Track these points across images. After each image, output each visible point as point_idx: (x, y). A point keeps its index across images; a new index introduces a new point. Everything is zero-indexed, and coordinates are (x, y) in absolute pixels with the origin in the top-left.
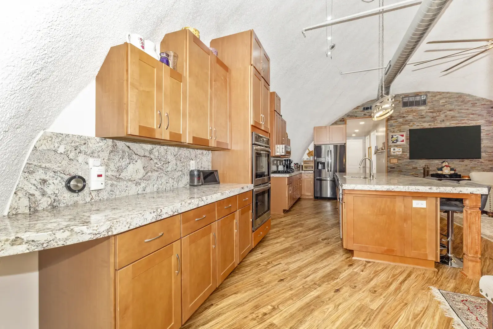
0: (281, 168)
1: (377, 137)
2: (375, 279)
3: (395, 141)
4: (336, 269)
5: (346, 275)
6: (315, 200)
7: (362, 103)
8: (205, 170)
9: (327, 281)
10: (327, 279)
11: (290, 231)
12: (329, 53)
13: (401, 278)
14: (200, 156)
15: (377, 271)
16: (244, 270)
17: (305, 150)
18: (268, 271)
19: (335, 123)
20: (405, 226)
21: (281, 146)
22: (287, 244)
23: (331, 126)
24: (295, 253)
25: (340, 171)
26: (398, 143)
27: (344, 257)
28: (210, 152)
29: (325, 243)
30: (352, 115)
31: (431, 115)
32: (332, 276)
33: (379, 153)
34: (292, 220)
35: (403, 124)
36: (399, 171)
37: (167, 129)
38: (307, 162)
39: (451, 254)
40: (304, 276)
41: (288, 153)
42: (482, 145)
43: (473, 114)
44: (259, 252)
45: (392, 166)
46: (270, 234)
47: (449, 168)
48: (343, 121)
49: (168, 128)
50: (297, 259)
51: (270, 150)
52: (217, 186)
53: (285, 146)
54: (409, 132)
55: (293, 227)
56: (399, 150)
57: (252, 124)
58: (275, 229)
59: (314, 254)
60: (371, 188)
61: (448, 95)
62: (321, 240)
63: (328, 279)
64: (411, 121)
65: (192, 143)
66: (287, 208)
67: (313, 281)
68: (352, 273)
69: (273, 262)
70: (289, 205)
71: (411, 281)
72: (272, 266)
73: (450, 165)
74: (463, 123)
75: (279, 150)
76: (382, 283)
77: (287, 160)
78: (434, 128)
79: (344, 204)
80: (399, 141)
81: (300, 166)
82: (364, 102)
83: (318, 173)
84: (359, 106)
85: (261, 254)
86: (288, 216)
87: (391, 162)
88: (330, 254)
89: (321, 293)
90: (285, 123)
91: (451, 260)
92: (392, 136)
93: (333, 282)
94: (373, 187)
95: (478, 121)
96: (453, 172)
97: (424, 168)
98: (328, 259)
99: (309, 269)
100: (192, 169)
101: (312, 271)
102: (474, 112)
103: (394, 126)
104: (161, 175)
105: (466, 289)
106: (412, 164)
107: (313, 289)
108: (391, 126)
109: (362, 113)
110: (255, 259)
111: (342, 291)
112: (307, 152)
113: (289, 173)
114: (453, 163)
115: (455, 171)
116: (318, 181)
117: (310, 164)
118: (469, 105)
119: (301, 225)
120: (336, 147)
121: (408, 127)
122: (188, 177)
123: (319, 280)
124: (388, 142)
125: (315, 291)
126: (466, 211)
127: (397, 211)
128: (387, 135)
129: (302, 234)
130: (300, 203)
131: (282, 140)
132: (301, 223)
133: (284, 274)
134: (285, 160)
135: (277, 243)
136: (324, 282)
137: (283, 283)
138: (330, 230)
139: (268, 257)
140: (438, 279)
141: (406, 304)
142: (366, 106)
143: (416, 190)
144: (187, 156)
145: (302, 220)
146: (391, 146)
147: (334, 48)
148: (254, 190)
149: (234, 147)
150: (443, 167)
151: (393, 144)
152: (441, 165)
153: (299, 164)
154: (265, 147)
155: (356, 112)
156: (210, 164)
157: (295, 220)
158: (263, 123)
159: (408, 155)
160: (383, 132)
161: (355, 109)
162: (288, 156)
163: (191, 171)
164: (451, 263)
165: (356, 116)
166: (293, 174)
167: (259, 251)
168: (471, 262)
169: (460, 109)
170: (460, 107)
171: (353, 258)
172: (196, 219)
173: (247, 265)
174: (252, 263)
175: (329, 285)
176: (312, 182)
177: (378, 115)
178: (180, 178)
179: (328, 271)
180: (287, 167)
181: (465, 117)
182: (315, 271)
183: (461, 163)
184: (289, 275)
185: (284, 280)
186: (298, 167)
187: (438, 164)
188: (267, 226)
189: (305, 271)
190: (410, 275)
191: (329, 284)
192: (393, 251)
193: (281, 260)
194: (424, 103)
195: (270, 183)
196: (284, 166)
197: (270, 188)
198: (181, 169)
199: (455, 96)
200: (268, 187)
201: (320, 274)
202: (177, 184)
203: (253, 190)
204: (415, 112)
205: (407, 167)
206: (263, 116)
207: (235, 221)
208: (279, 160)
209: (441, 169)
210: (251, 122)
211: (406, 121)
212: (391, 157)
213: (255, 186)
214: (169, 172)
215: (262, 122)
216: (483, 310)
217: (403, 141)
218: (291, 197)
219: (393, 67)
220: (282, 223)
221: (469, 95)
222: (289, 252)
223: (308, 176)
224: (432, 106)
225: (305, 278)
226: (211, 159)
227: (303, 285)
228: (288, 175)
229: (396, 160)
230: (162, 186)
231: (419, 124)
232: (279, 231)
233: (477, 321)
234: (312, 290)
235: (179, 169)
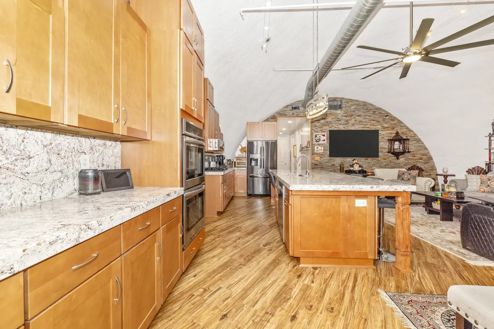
0: (213, 164)
1: (302, 136)
2: (328, 292)
3: (318, 140)
4: (286, 285)
5: (298, 291)
6: (248, 198)
7: (291, 103)
8: (109, 169)
9: (280, 306)
10: (278, 301)
11: (227, 239)
12: (265, 46)
13: (350, 284)
14: (99, 148)
15: (327, 279)
16: (171, 310)
17: (237, 147)
18: (205, 305)
19: (267, 120)
20: (349, 226)
21: (214, 140)
22: (226, 256)
23: (264, 123)
24: (236, 269)
25: (272, 168)
26: (320, 142)
27: (291, 265)
28: (118, 143)
29: (268, 250)
30: (282, 114)
31: (346, 119)
32: (284, 295)
33: (304, 151)
34: (228, 223)
35: (324, 125)
36: (321, 168)
37: (8, 91)
38: (241, 159)
39: (382, 247)
40: (252, 302)
41: (222, 149)
42: (380, 146)
43: (374, 120)
44: (191, 275)
45: (316, 163)
46: (204, 245)
47: (358, 165)
48: (274, 118)
49: (11, 90)
50: (239, 277)
51: (204, 144)
52: (127, 192)
53: (219, 141)
54: (329, 133)
55: (230, 232)
56: (321, 149)
57: (181, 108)
58: (209, 238)
59: (259, 266)
60: (319, 188)
61: (357, 103)
62: (262, 246)
63: (280, 302)
64: (331, 123)
65: (77, 125)
66: (221, 210)
67: (263, 309)
68: (304, 287)
69: (211, 289)
70: (223, 205)
71: (360, 286)
72: (210, 294)
73: (358, 163)
74: (367, 128)
75: (212, 145)
76: (335, 295)
77: (220, 156)
78: (347, 130)
79: (290, 206)
80: (321, 140)
81: (232, 162)
82: (293, 102)
83: (250, 169)
84: (288, 105)
85: (195, 276)
86: (223, 218)
87: (315, 160)
88: (275, 263)
89: (276, 325)
90: (218, 115)
91: (382, 254)
92: (316, 135)
93: (286, 305)
94: (321, 187)
95: (377, 127)
96: (360, 169)
97: (340, 165)
98: (275, 271)
99: (256, 290)
100: (83, 168)
101: (260, 293)
102: (374, 119)
103: (317, 126)
104: (11, 180)
105: (405, 287)
106: (331, 162)
107: (266, 322)
108: (315, 126)
109: (291, 112)
110: (186, 287)
111: (299, 317)
112: (240, 148)
113: (223, 170)
114: (360, 161)
115: (362, 167)
116: (251, 177)
117: (243, 160)
118: (371, 112)
119: (238, 229)
120: (267, 143)
121: (328, 128)
122: (77, 181)
123: (270, 306)
124: (312, 141)
125: (269, 325)
126: (398, 208)
127: (341, 211)
128: (312, 134)
129: (241, 241)
130: (233, 203)
131: (215, 134)
132: (238, 227)
133: (226, 306)
134: (217, 156)
135: (214, 257)
136: (276, 308)
137: (227, 321)
138: (270, 232)
139: (204, 281)
140: (380, 278)
141: (366, 320)
142: (294, 106)
143: (360, 189)
144: (74, 148)
145: (239, 222)
146: (315, 144)
147: (270, 41)
148: (185, 195)
149: (155, 138)
150: (354, 164)
151: (316, 143)
152: (352, 162)
153: (232, 160)
154: (198, 139)
155: (286, 110)
156: (119, 160)
157: (230, 223)
158: (196, 109)
159: (328, 153)
160: (308, 132)
161: (284, 107)
162: (221, 152)
163: (81, 171)
164: (382, 257)
165: (286, 115)
166: (227, 172)
167: (192, 273)
168: (403, 256)
169: (365, 116)
170: (364, 114)
171: (301, 265)
172: (74, 268)
173: (174, 300)
174: (182, 294)
175: (283, 311)
176: (245, 180)
177: (311, 113)
178: (58, 183)
179: (277, 290)
180: (220, 164)
181: (369, 123)
182: (264, 292)
183: (366, 161)
184: (232, 305)
185: (228, 316)
186: (231, 163)
187: (350, 162)
188: (201, 237)
189: (252, 295)
190: (356, 278)
191: (282, 309)
192: (338, 253)
193: (220, 282)
194: (340, 107)
195: (204, 184)
196: (217, 162)
197: (204, 190)
198: (59, 169)
199: (361, 104)
200: (202, 189)
201: (271, 294)
202: (50, 195)
203: (183, 195)
204: (333, 115)
205: (327, 164)
206: (196, 100)
207: (156, 245)
208: (210, 156)
209: (352, 166)
210: (180, 105)
211: (327, 122)
212: (315, 155)
213: (186, 190)
214: (30, 175)
215: (194, 108)
216: (428, 310)
217: (324, 140)
218: (225, 196)
219: (321, 70)
220: (217, 228)
221: (371, 104)
222: (229, 269)
223: (241, 173)
224: (346, 111)
225: (253, 306)
226: (120, 153)
227: (252, 319)
228: (222, 173)
229: (319, 157)
230: (12, 199)
231: (336, 126)
232: (214, 240)
233: (430, 326)
234: (265, 324)
235: (55, 167)
